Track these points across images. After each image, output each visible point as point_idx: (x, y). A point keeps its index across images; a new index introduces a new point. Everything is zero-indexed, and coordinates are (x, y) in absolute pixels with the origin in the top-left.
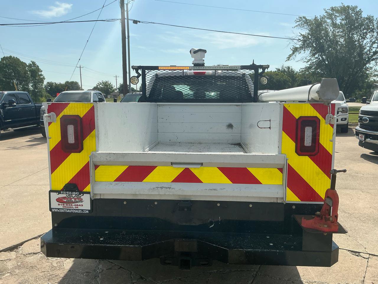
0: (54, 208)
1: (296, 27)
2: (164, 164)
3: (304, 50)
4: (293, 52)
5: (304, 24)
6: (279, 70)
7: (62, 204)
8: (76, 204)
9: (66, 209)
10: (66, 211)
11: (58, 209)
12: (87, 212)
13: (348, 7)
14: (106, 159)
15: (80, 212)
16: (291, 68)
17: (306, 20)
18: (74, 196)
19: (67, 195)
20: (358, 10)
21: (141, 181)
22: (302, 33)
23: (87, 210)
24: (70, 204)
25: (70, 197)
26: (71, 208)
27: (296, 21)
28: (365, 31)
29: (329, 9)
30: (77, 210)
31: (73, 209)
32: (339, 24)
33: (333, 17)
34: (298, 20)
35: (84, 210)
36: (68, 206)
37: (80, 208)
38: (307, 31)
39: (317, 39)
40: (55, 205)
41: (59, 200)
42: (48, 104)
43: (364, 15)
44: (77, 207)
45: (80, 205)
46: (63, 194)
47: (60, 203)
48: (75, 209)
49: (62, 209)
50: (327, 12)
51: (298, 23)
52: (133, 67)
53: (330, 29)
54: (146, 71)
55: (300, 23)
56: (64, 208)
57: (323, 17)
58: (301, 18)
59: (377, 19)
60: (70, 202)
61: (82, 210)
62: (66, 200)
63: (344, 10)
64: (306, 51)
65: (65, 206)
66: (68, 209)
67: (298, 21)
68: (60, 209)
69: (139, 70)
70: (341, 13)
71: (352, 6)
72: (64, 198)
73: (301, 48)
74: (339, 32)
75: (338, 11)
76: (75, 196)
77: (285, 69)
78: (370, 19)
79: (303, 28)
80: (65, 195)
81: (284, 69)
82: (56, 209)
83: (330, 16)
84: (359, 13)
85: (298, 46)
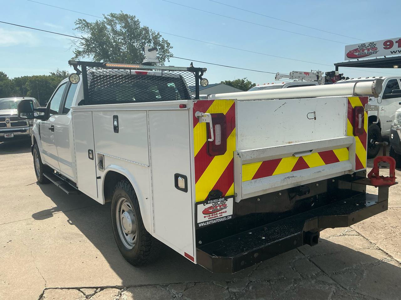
0: (200, 223)
1: (76, 29)
2: (287, 155)
3: (88, 55)
4: (76, 56)
5: (85, 27)
6: (54, 74)
7: (208, 215)
8: (221, 212)
9: (212, 220)
10: (212, 222)
11: (205, 222)
12: (231, 217)
13: (127, 15)
14: (251, 157)
15: (225, 219)
16: (67, 72)
17: (87, 23)
18: (219, 203)
19: (213, 204)
20: (136, 20)
21: (271, 175)
22: (84, 37)
23: (230, 215)
24: (216, 213)
25: (216, 206)
26: (217, 218)
27: (75, 23)
28: (143, 41)
29: (109, 15)
30: (222, 217)
31: (218, 219)
32: (119, 30)
33: (113, 23)
34: (78, 22)
35: (228, 216)
36: (213, 216)
37: (224, 215)
38: (90, 36)
39: (101, 44)
40: (202, 218)
41: (205, 212)
42: (193, 101)
43: (142, 26)
44: (222, 215)
45: (224, 212)
46: (210, 203)
47: (206, 215)
48: (220, 218)
49: (208, 221)
50: (105, 18)
51: (78, 26)
52: (72, 62)
53: (111, 35)
54: (87, 67)
55: (80, 25)
56: (210, 219)
57: (103, 22)
58: (80, 20)
59: (151, 30)
60: (216, 211)
61: (226, 217)
62: (211, 210)
63: (123, 18)
64: (90, 56)
65: (210, 217)
66: (213, 220)
67: (79, 24)
68: (206, 221)
69: (78, 66)
70: (121, 20)
71: (130, 15)
72: (210, 208)
73: (84, 52)
74: (120, 39)
75: (117, 18)
76: (221, 202)
77: (61, 73)
78: (146, 30)
79: (83, 32)
80: (211, 205)
81: (59, 74)
82: (203, 222)
83: (110, 22)
84: (136, 23)
85: (81, 50)
